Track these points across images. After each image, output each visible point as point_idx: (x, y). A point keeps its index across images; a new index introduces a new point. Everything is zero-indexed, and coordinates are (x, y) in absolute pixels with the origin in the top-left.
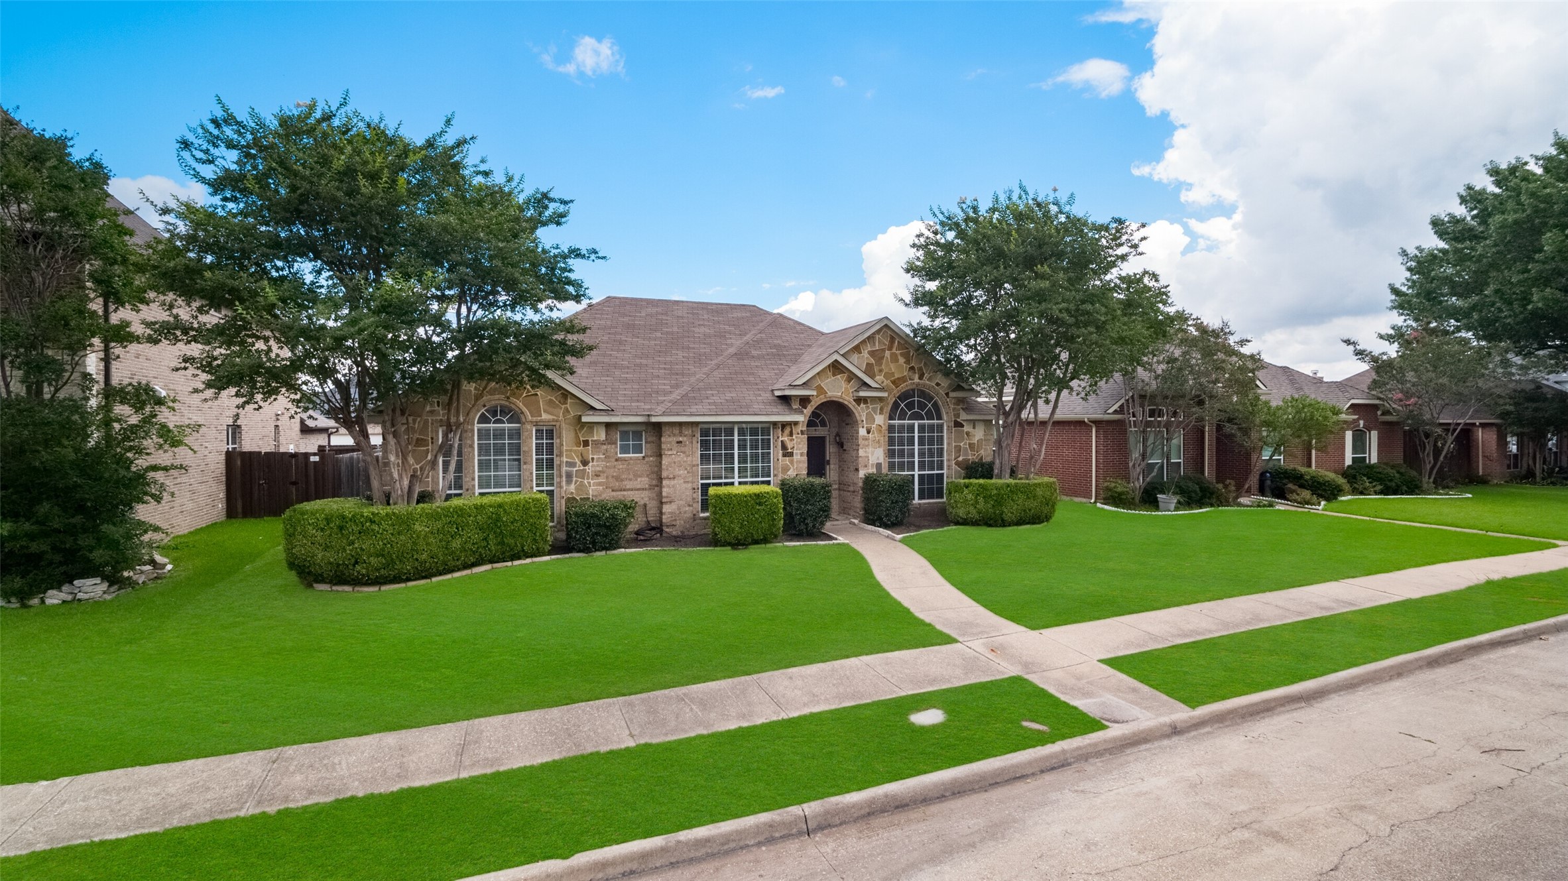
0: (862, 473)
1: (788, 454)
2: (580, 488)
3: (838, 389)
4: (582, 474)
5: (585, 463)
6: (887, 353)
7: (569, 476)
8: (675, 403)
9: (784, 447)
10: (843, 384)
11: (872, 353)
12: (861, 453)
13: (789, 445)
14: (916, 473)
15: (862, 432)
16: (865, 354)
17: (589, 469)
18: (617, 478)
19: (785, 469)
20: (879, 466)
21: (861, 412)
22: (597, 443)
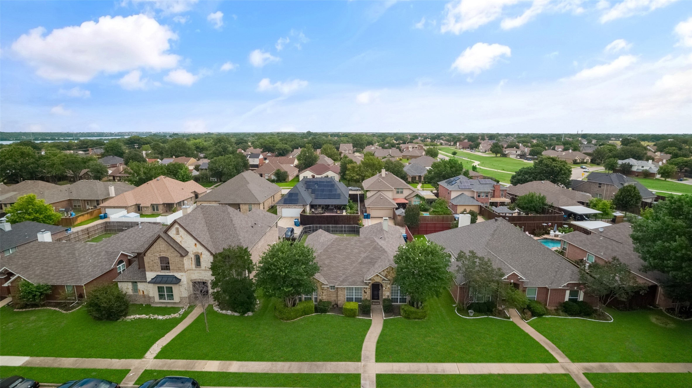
0: (384, 297)
1: (365, 293)
2: (322, 297)
3: (378, 280)
4: (322, 295)
5: (323, 293)
6: (391, 272)
7: (320, 295)
8: (341, 282)
9: (365, 291)
10: (380, 278)
11: (387, 272)
12: (384, 293)
13: (366, 291)
14: (399, 297)
15: (384, 289)
16: (385, 272)
17: (324, 294)
18: (330, 295)
19: (365, 296)
20: (388, 296)
21: (384, 285)
22: (325, 290)
